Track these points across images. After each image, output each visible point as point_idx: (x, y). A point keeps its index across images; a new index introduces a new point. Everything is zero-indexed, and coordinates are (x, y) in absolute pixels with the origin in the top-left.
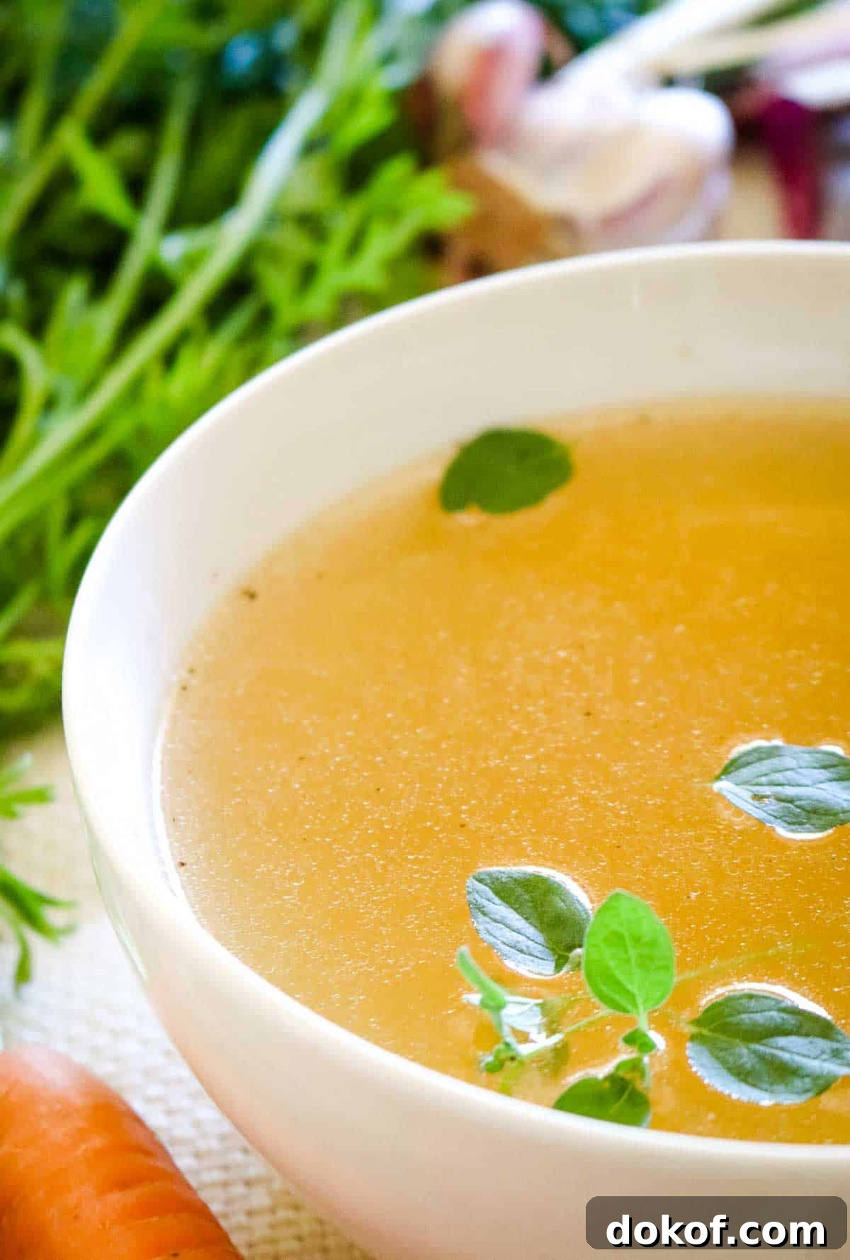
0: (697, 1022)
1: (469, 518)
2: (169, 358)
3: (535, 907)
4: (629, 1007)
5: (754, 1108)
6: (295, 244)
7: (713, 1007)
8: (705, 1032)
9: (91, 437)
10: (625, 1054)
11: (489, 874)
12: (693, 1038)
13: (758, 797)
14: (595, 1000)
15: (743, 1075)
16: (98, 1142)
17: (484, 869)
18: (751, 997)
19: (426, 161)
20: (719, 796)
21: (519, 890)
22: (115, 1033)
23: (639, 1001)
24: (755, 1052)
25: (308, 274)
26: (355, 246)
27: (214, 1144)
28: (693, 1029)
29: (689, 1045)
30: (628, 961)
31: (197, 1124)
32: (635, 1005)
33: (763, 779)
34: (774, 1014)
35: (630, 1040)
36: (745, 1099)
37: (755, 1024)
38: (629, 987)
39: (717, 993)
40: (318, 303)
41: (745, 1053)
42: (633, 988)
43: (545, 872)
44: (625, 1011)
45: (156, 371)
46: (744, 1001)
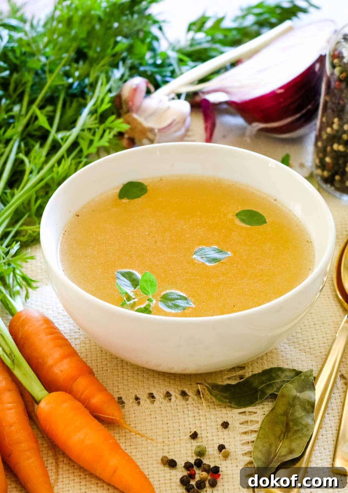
0: (161, 298)
1: (125, 201)
2: (59, 162)
3: (129, 278)
4: (148, 294)
5: (171, 313)
6: (88, 135)
7: (164, 295)
8: (163, 300)
9: (41, 180)
10: (147, 303)
11: (120, 272)
12: (160, 301)
13: (202, 258)
14: (142, 293)
15: (169, 307)
16: (45, 326)
17: (119, 270)
18: (171, 293)
19: (119, 116)
20: (194, 258)
21: (126, 274)
22: (47, 309)
23: (150, 292)
24: (172, 303)
25: (91, 142)
26: (102, 137)
27: (68, 331)
28: (160, 299)
29: (159, 302)
30: (148, 285)
31: (65, 327)
32: (149, 293)
33: (202, 254)
34: (176, 296)
35: (148, 300)
36: (170, 311)
37: (172, 298)
38: (148, 290)
39: (165, 292)
40: (93, 150)
41: (170, 303)
42: (149, 291)
43: (131, 271)
44: (147, 295)
45: (56, 165)
46: (170, 294)
